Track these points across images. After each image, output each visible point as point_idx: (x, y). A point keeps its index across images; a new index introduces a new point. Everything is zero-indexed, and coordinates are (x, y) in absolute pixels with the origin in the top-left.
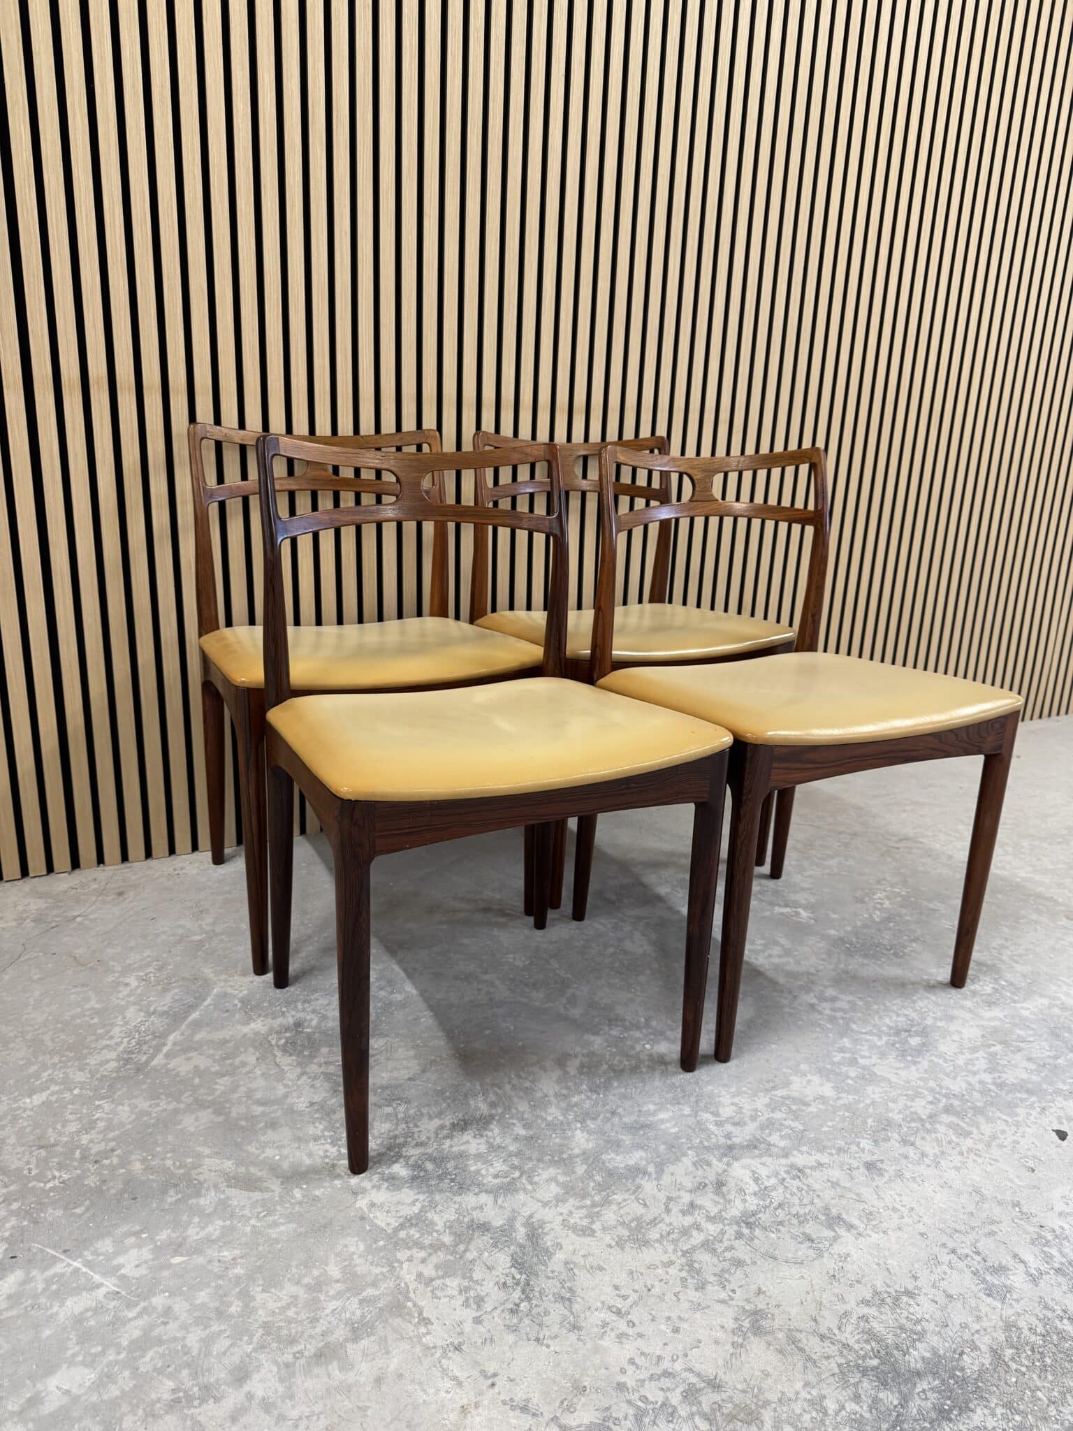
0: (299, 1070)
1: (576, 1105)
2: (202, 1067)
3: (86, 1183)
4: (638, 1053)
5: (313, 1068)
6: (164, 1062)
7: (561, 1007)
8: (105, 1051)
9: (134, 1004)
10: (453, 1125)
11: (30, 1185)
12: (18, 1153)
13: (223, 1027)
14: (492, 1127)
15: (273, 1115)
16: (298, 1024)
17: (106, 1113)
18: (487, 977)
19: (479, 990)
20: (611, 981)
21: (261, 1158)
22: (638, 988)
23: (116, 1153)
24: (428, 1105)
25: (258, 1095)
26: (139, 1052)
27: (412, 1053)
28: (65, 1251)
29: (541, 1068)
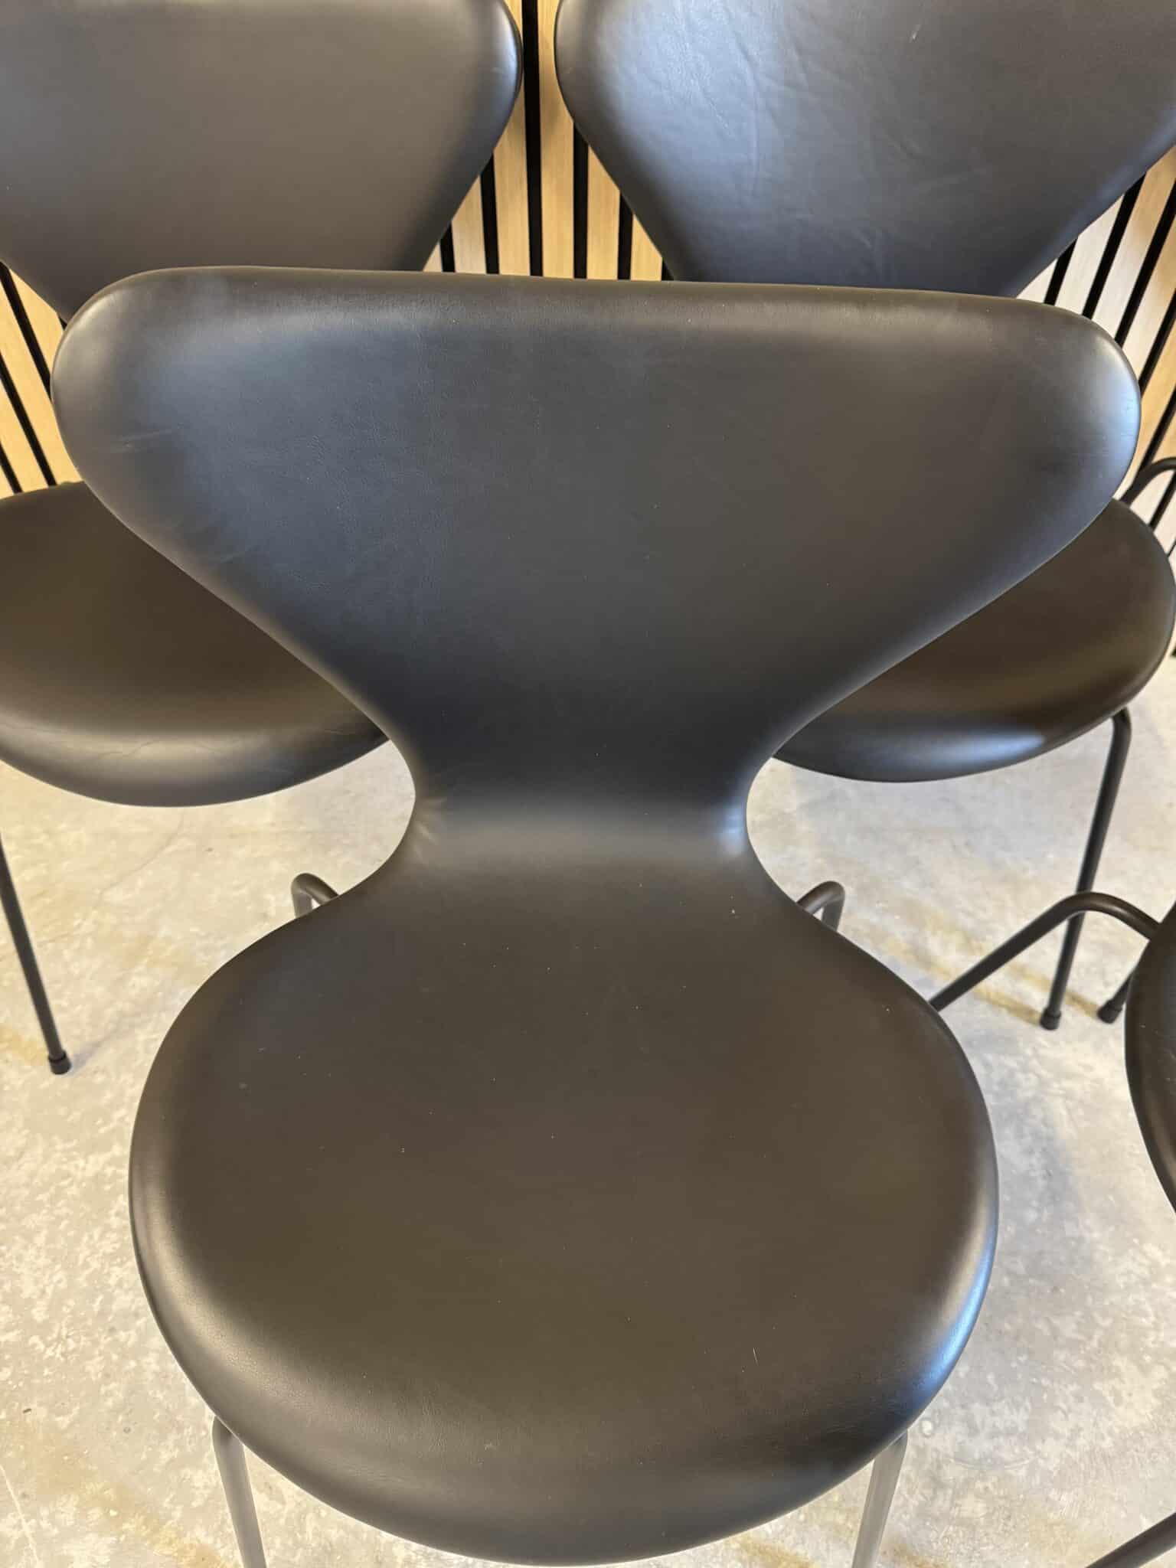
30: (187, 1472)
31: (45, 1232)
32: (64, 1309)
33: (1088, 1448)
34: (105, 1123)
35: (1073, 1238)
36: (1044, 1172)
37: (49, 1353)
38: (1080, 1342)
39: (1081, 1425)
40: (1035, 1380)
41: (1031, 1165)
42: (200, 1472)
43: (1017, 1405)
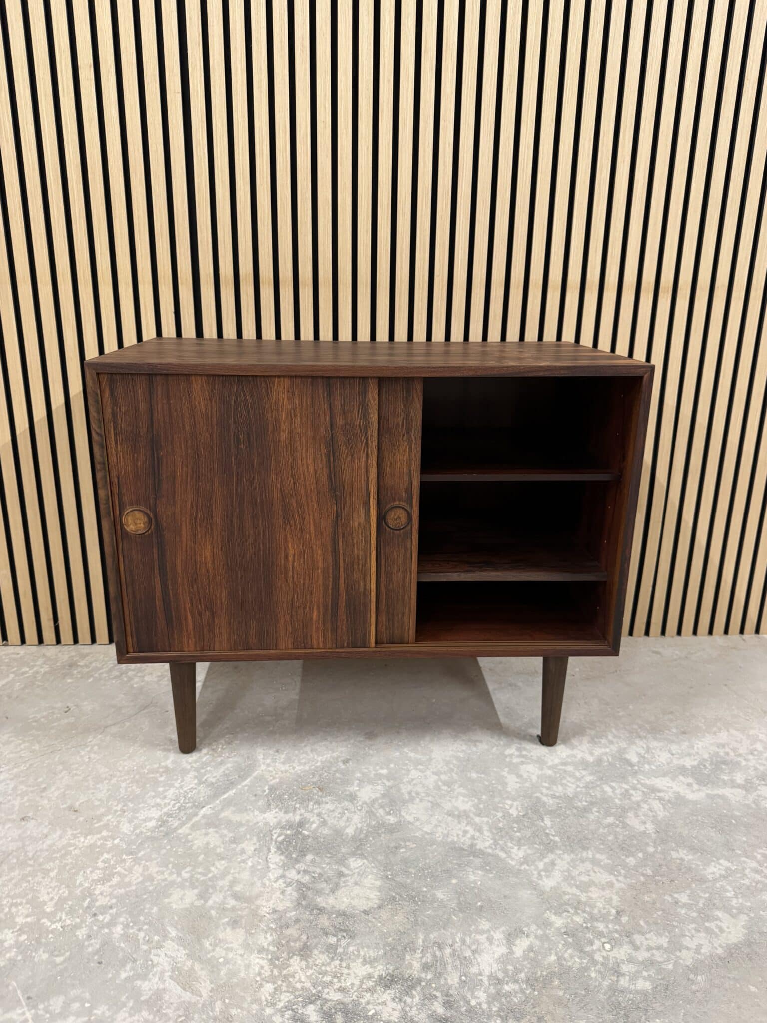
0: (281, 871)
1: (508, 995)
2: (212, 846)
3: (77, 934)
4: (594, 951)
5: (292, 874)
6: (188, 831)
7: (535, 872)
8: (155, 809)
9: (197, 770)
10: (380, 977)
11: (43, 921)
12: (51, 887)
13: (246, 810)
14: (414, 992)
15: (239, 912)
16: (301, 824)
17: (125, 870)
18: (477, 819)
19: (465, 832)
20: (598, 856)
21: (209, 956)
22: (623, 871)
23: (111, 911)
24: (368, 947)
25: (238, 888)
26: (176, 817)
27: (378, 883)
28: (29, 998)
29: (488, 938)
30: (139, 982)
31: (56, 871)
32: (65, 906)
33: (708, 954)
34: (97, 823)
35: (677, 859)
36: (654, 831)
37: (54, 926)
38: (692, 904)
39: (701, 942)
40: (669, 922)
41: (646, 828)
42: (147, 983)
43: (659, 934)
